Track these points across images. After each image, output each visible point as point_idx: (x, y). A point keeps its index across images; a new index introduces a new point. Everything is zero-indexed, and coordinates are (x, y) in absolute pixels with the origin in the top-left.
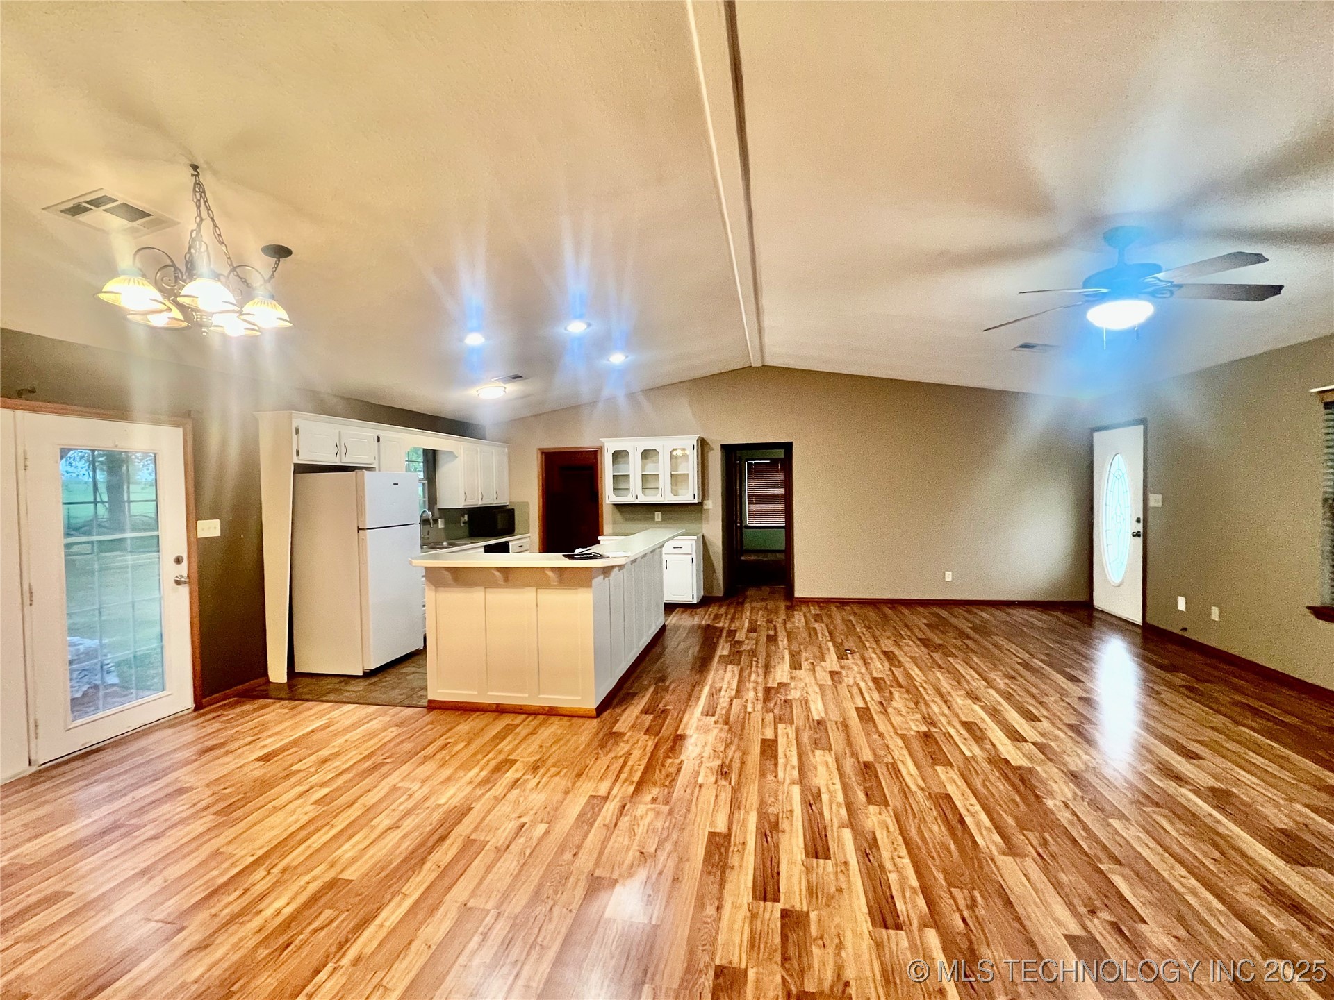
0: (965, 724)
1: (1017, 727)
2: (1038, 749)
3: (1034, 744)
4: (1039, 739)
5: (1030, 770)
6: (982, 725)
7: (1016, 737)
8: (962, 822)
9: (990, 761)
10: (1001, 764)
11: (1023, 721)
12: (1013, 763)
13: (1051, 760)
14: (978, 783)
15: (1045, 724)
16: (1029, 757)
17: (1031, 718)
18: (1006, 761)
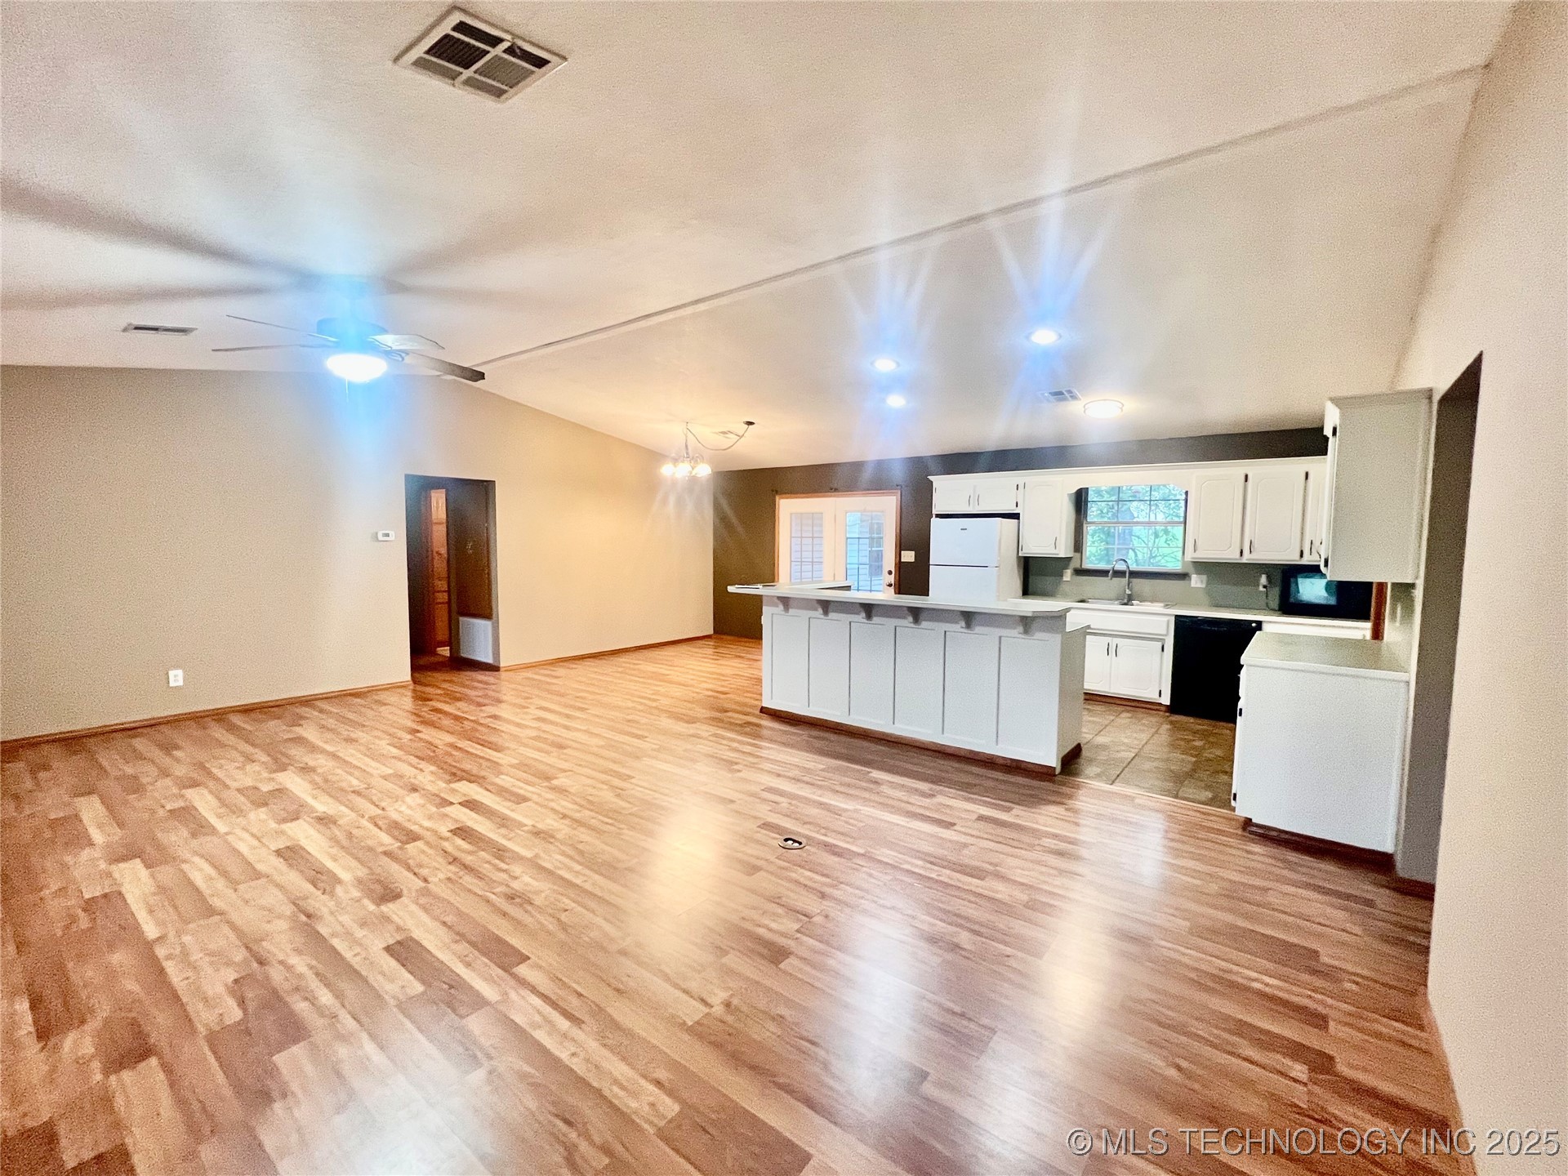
0: (525, 799)
1: (473, 814)
2: (447, 800)
3: (452, 803)
4: (448, 810)
5: (450, 782)
6: (509, 804)
7: (470, 804)
8: (482, 745)
9: (484, 778)
10: (471, 778)
11: (470, 824)
12: (465, 782)
13: (434, 795)
14: (485, 763)
15: (444, 829)
16: (454, 791)
17: (462, 832)
18: (470, 781)
